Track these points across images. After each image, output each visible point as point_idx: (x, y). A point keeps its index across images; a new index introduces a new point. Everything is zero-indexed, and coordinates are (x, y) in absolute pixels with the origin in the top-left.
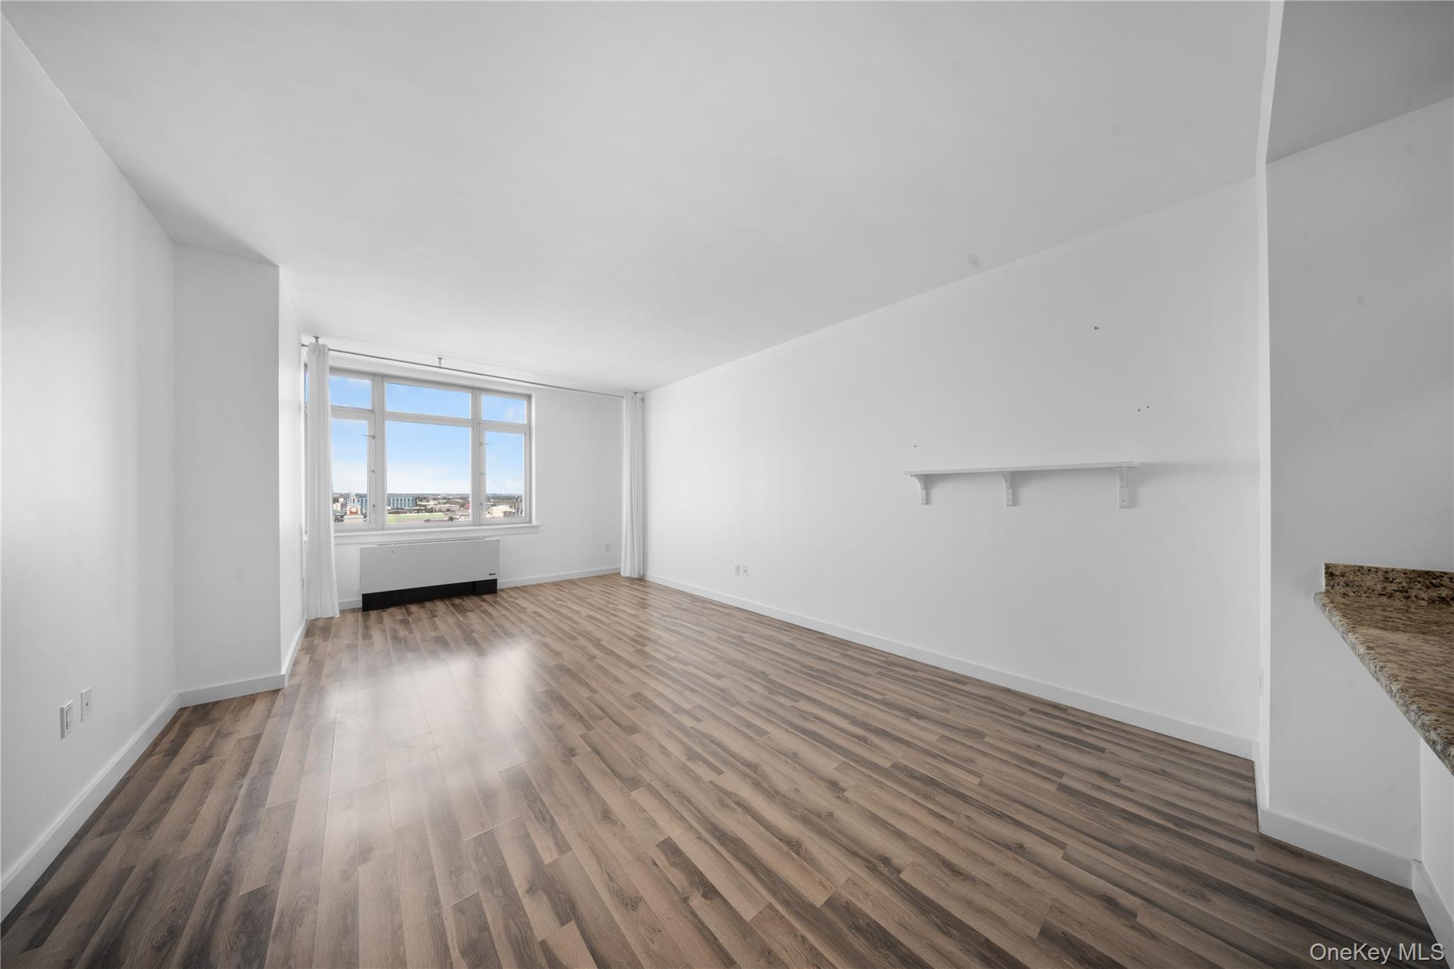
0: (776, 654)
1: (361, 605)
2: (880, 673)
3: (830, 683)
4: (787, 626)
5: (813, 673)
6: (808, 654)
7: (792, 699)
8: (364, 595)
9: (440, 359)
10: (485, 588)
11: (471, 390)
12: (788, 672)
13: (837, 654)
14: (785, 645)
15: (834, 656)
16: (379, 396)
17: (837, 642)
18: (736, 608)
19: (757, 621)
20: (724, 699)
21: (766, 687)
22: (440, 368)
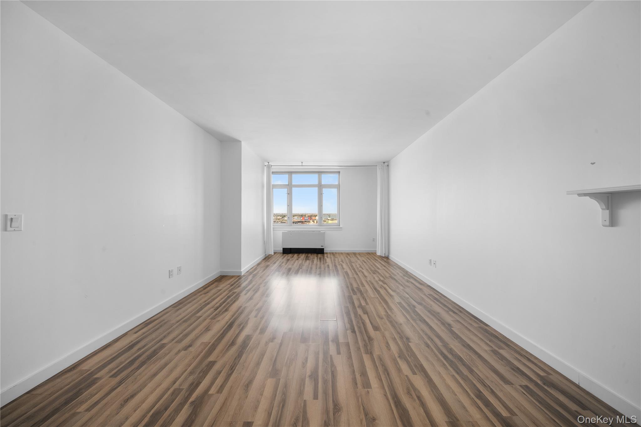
0: (431, 328)
1: (282, 252)
2: (526, 388)
3: (459, 372)
4: (458, 310)
5: (450, 356)
6: (456, 337)
7: (412, 369)
8: (283, 248)
9: (302, 163)
10: (320, 252)
11: (318, 173)
12: (428, 346)
13: (487, 348)
14: (444, 323)
15: (483, 349)
16: (290, 180)
17: (496, 337)
18: (429, 286)
19: (436, 299)
20: (365, 346)
21: (400, 350)
22: (302, 166)
